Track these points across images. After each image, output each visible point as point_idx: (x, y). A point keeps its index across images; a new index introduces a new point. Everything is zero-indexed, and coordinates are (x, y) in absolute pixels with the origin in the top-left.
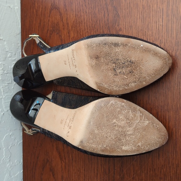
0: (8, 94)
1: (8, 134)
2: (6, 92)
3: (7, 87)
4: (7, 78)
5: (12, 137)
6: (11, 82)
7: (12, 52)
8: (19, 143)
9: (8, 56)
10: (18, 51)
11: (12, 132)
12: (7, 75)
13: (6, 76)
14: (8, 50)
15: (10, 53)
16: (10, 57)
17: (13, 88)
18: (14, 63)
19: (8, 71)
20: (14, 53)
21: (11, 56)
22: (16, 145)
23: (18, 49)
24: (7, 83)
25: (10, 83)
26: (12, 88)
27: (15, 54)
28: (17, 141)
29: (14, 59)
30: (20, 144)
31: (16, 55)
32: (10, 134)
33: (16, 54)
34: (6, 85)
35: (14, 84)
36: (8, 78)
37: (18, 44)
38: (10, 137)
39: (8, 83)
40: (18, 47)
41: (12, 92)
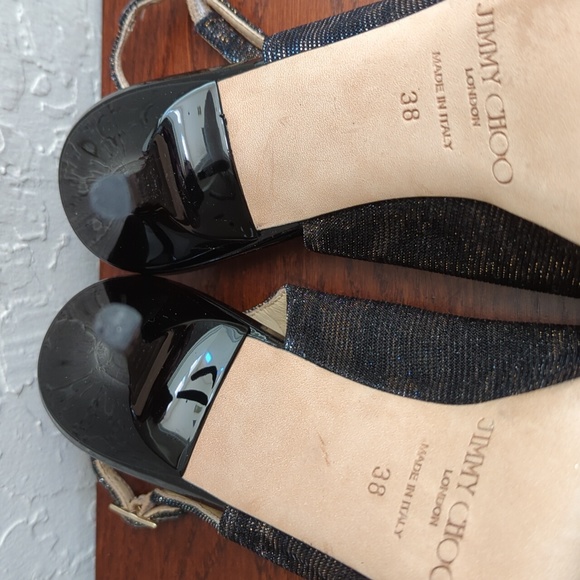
0: (26, 299)
1: (20, 521)
2: (16, 285)
3: (19, 262)
4: (24, 208)
5: (44, 537)
6: (42, 233)
7: (52, 68)
8: (74, 564)
9: (34, 87)
10: (83, 70)
11: (42, 509)
12: (26, 192)
13: (20, 194)
14: (31, 52)
15: (43, 75)
16: (45, 95)
17: (55, 267)
18: (60, 129)
19: (28, 170)
20: (63, 78)
21: (50, 90)
22: (59, 573)
23: (83, 56)
24: (20, 237)
25: (37, 238)
26: (50, 266)
27: (69, 85)
28: (64, 553)
29: (63, 107)
30: (79, 565)
31: (75, 89)
32: (32, 521)
33: (76, 83)
34: (16, 246)
35: (58, 245)
36: (26, 212)
37: (87, 29)
38: (33, 534)
39: (29, 235)
40: (87, 47)
41: (50, 288)
